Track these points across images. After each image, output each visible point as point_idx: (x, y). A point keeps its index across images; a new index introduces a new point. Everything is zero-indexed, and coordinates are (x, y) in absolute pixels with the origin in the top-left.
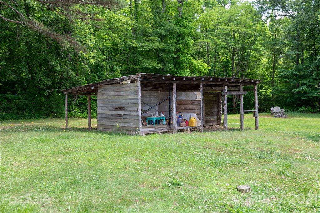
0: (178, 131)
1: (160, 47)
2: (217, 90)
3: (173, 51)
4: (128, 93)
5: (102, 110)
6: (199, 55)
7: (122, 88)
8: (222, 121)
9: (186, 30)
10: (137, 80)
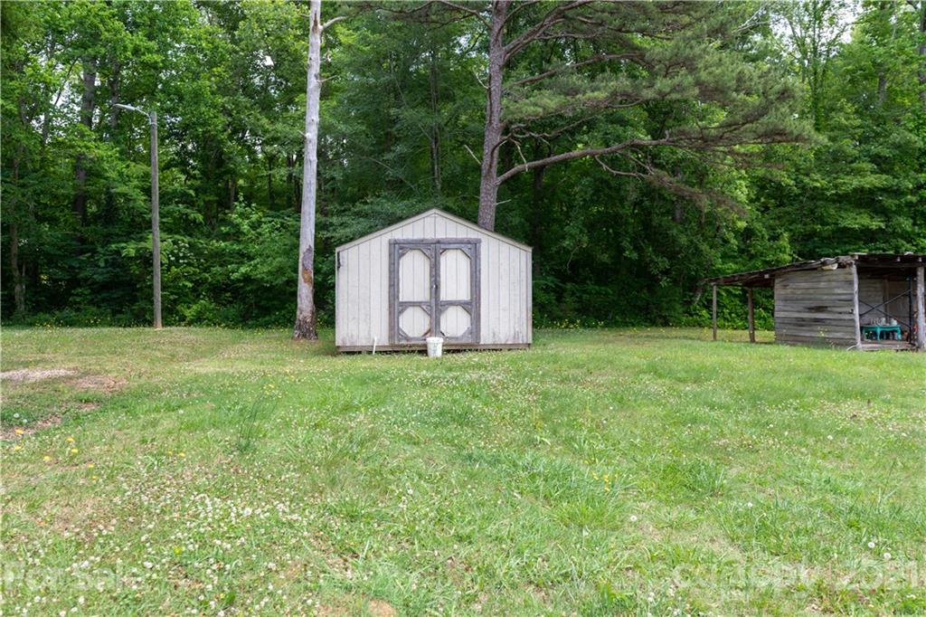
1: (877, 185)
3: (908, 188)
4: (834, 284)
5: (782, 311)
7: (823, 276)
10: (850, 265)
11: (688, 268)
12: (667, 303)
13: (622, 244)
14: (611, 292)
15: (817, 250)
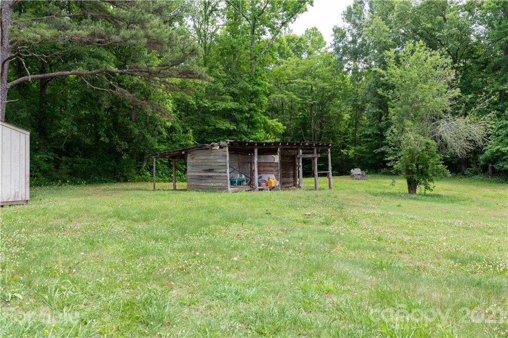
0: (260, 190)
1: (233, 107)
2: (293, 152)
4: (217, 157)
5: (191, 172)
6: (273, 111)
7: (212, 152)
8: (298, 183)
9: (260, 89)
10: (225, 146)
11: (139, 148)
12: (127, 168)
13: (100, 133)
14: (92, 162)
15: (206, 139)
